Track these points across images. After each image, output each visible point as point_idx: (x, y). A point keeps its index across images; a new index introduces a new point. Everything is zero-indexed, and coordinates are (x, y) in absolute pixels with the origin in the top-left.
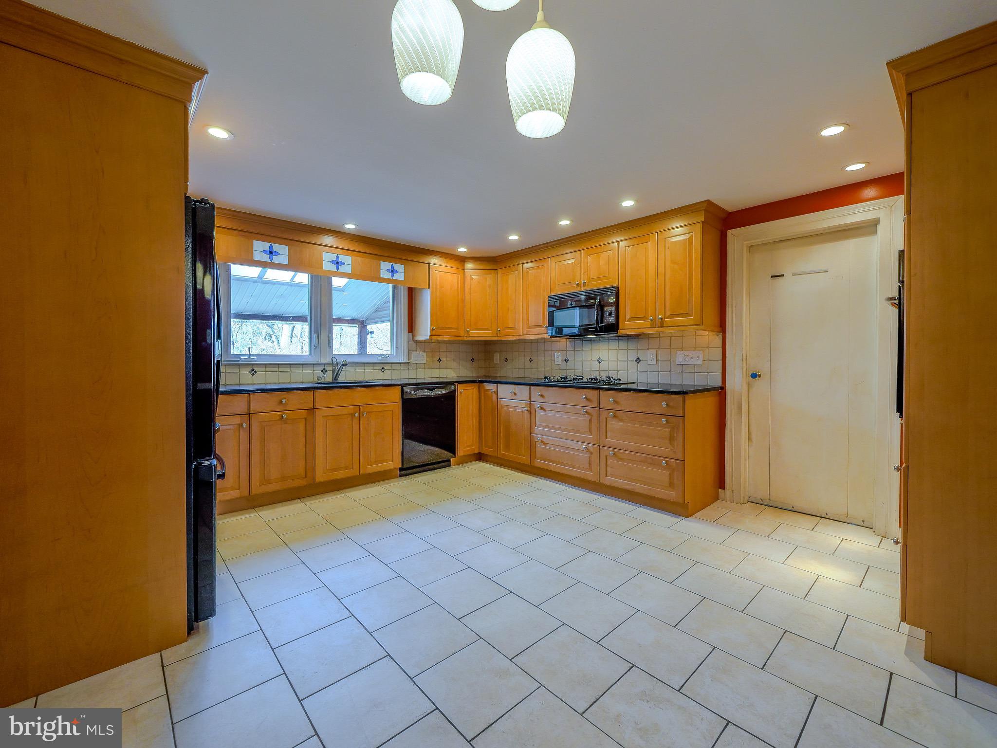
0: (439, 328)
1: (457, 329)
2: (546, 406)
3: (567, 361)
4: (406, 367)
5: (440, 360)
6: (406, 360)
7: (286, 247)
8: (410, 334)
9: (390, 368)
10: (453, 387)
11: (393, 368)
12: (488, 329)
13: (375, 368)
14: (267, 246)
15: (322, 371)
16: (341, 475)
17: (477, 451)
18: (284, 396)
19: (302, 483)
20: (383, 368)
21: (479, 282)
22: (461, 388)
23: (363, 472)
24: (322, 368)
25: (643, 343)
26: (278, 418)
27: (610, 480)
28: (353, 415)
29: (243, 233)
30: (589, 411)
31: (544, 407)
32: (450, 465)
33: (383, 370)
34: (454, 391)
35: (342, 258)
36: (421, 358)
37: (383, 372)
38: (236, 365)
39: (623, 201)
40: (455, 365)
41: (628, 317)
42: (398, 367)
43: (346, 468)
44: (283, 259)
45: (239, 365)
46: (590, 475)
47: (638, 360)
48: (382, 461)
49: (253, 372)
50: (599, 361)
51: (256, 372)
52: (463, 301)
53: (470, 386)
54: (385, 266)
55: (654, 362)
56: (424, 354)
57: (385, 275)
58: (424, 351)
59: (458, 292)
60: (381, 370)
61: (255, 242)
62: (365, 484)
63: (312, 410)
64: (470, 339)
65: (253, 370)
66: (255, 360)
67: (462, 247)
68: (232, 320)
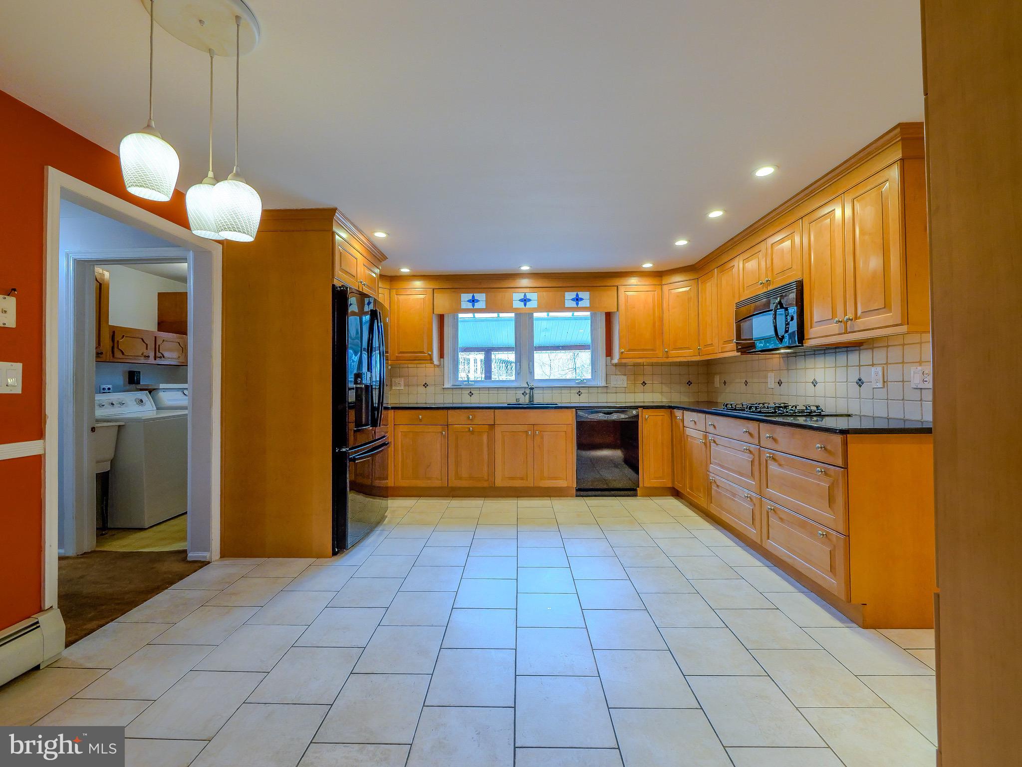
0: (630, 350)
1: (652, 350)
2: (718, 439)
3: (780, 383)
4: (605, 390)
5: (644, 383)
6: (604, 384)
7: (484, 295)
8: (609, 358)
9: (587, 391)
10: (634, 412)
11: (590, 391)
12: (688, 348)
13: (572, 391)
14: (470, 296)
15: (523, 394)
16: (517, 484)
17: (670, 485)
18: (471, 413)
19: (486, 484)
20: (579, 392)
21: (678, 296)
22: (645, 415)
23: (536, 485)
24: (523, 392)
25: (866, 356)
26: (467, 430)
27: (772, 545)
28: (527, 432)
29: (453, 290)
30: (752, 449)
31: (716, 441)
32: (636, 495)
33: (579, 394)
34: (637, 416)
35: (529, 296)
36: (620, 381)
37: (580, 395)
38: (459, 388)
39: (757, 169)
40: (665, 389)
41: (815, 320)
42: (595, 390)
43: (522, 479)
44: (481, 305)
45: (462, 388)
46: (752, 533)
47: (860, 382)
48: (556, 478)
49: (471, 394)
50: (815, 383)
51: (472, 394)
52: (661, 320)
53: (659, 413)
54: (569, 295)
55: (880, 385)
56: (625, 378)
57: (569, 303)
58: (625, 375)
59: (654, 310)
60: (577, 393)
61: (462, 295)
62: (540, 497)
63: (492, 426)
64: (670, 360)
65: (471, 392)
66: (472, 385)
67: (647, 261)
68: (459, 353)
